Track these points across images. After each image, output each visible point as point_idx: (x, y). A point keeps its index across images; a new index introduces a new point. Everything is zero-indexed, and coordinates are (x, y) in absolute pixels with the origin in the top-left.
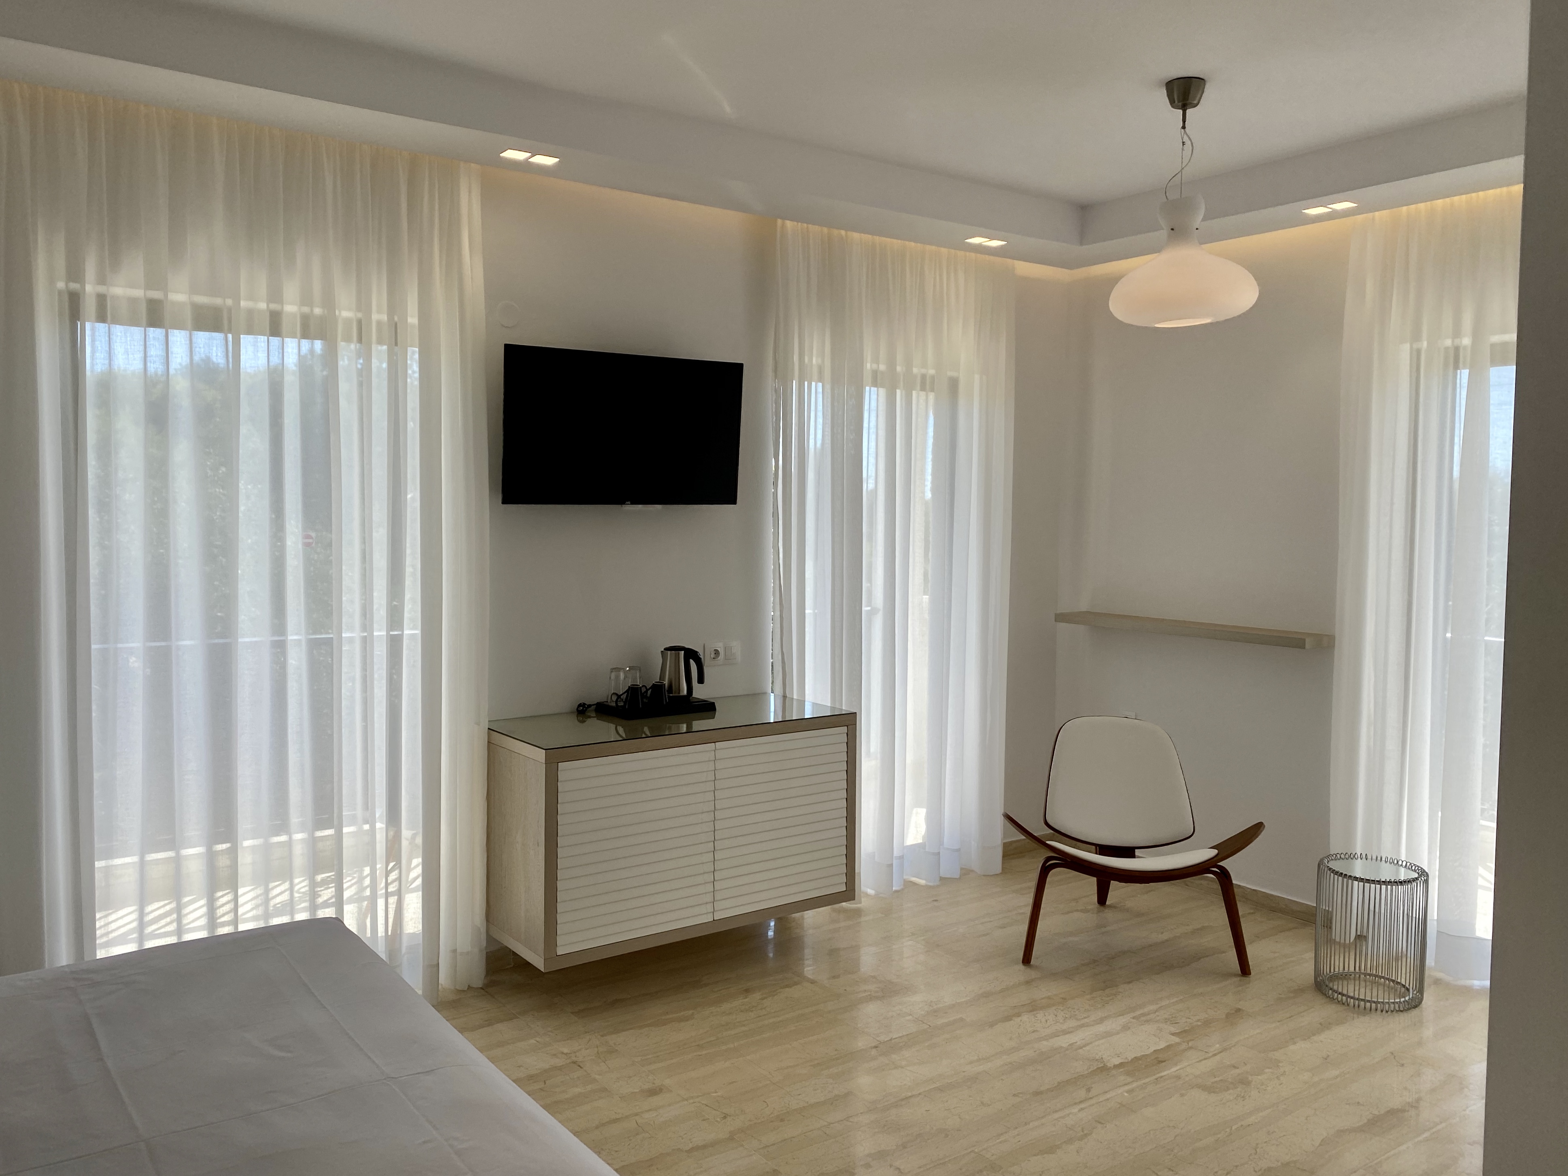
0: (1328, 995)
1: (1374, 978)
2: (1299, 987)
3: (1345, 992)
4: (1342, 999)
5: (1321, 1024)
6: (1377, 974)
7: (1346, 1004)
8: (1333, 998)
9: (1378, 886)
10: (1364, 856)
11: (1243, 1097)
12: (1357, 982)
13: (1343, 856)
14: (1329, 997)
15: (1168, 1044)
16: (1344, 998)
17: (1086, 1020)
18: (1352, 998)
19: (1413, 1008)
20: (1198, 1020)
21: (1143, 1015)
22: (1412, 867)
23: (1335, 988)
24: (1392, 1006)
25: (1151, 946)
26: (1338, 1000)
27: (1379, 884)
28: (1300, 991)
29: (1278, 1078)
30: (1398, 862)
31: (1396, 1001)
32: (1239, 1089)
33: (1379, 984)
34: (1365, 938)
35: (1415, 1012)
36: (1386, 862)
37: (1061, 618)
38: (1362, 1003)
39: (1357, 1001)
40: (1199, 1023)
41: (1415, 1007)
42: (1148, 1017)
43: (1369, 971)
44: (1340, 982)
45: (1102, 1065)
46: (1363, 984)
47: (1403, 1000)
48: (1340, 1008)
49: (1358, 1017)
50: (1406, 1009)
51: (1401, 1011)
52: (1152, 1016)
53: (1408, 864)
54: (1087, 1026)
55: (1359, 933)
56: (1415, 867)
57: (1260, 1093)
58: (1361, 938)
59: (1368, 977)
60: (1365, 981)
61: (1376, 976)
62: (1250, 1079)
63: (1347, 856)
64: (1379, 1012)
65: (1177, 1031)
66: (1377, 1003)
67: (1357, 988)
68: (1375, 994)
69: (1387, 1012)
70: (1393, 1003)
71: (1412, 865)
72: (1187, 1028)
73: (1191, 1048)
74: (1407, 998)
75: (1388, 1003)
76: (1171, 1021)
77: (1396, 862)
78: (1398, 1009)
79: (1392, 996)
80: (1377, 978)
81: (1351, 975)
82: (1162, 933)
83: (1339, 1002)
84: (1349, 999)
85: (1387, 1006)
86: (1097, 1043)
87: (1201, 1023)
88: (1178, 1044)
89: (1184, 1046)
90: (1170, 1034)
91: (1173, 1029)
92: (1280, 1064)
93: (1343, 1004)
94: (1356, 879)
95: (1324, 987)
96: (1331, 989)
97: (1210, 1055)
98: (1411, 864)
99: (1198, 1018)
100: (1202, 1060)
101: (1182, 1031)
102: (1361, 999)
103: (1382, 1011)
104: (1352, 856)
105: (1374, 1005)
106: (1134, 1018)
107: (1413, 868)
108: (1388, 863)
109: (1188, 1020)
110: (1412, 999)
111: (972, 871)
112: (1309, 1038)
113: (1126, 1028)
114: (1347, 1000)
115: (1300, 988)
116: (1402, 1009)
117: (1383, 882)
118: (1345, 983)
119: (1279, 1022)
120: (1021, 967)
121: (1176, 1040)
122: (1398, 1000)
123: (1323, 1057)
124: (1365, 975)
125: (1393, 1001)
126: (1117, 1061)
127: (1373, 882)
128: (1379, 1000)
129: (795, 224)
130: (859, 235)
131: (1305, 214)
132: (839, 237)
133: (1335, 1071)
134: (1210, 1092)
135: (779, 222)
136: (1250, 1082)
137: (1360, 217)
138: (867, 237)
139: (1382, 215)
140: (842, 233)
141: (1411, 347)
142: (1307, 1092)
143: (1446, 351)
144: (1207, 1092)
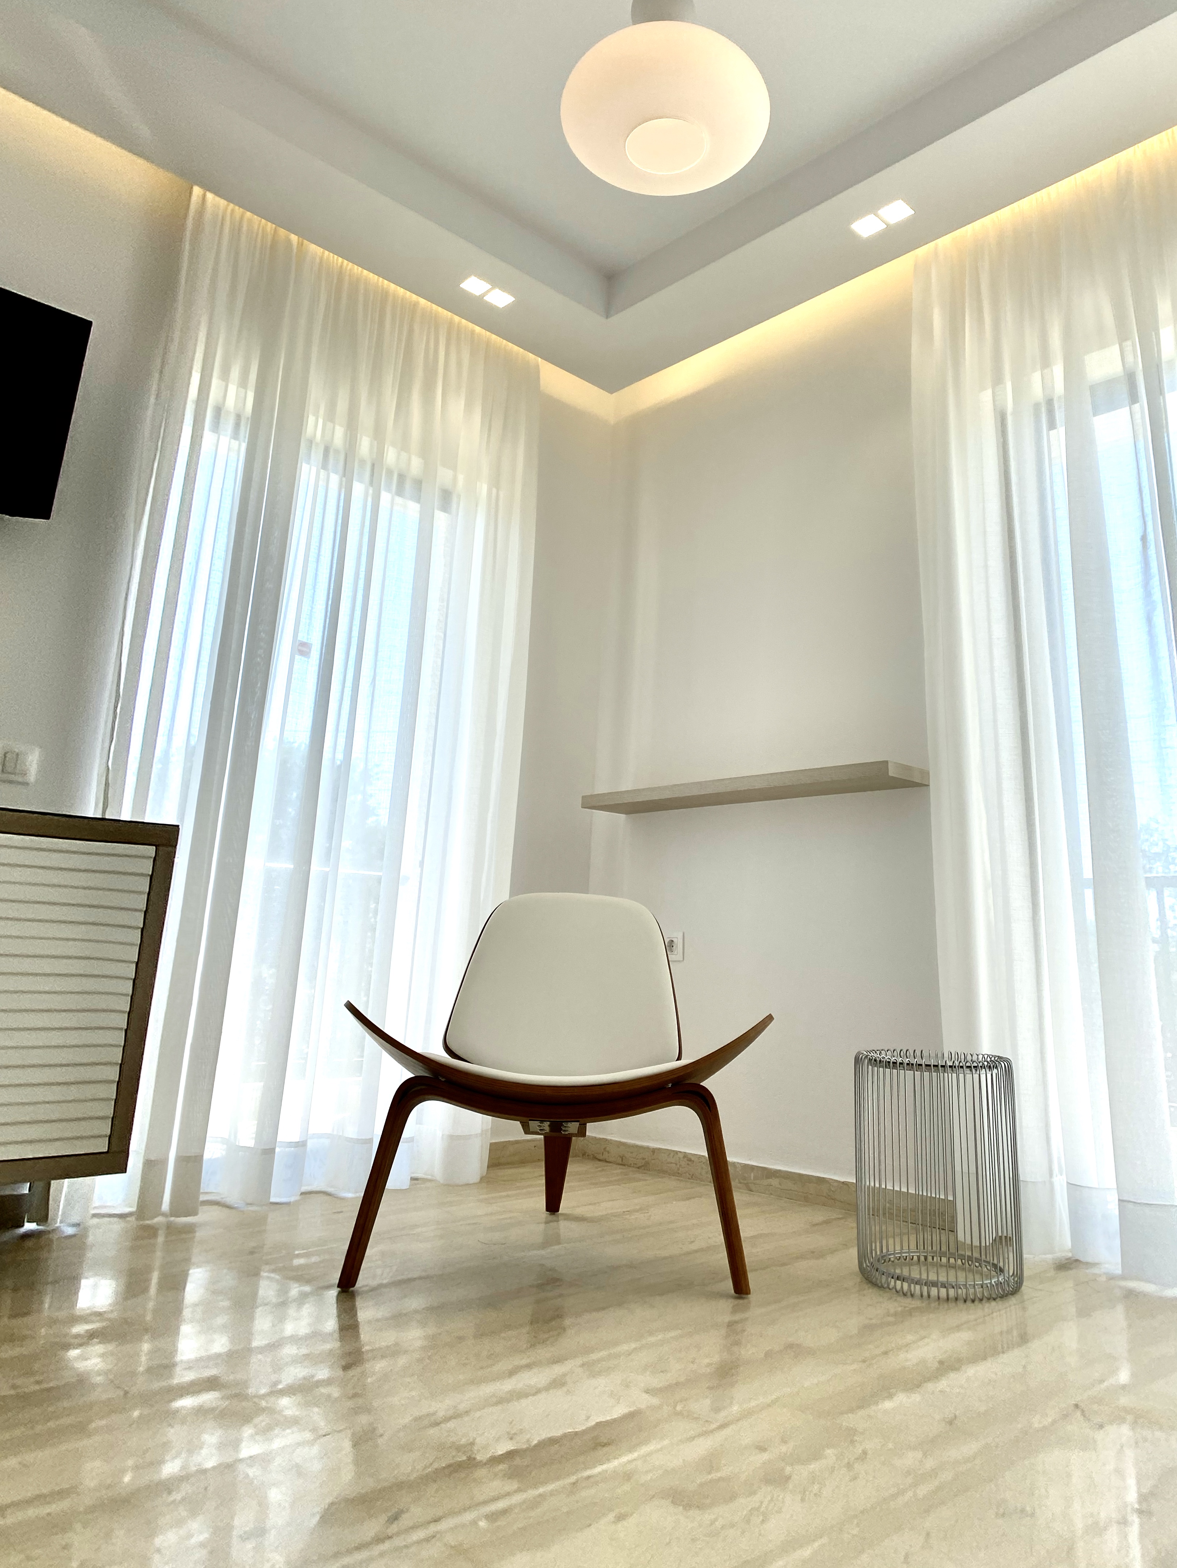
0: (881, 1284)
4: (902, 1287)
7: (909, 1293)
14: (884, 1285)
15: (631, 1410)
16: (905, 1285)
17: (483, 1372)
19: (1012, 1294)
21: (603, 1360)
24: (980, 1291)
26: (896, 1289)
35: (1013, 1302)
37: (593, 803)
38: (934, 1290)
39: (926, 1288)
41: (1015, 1293)
42: (614, 1362)
45: (464, 1458)
50: (1002, 1296)
52: (620, 1360)
62: (788, 1472)
65: (660, 1386)
69: (974, 1301)
73: (678, 1416)
78: (990, 1297)
83: (897, 1291)
84: (913, 1286)
86: (478, 1414)
88: (654, 1409)
89: (665, 1413)
90: (644, 1391)
91: (657, 1381)
92: (857, 1438)
95: (874, 1272)
96: (885, 1274)
101: (669, 1386)
102: (932, 1283)
106: (581, 1366)
110: (1008, 1282)
113: (557, 1383)
114: (909, 1286)
116: (996, 1296)
119: (862, 1362)
121: (655, 1401)
123: (944, 1420)
126: (501, 1449)
129: (222, 202)
130: (319, 250)
131: (854, 236)
132: (289, 242)
133: (971, 1447)
134: (688, 1507)
135: (197, 191)
136: (788, 1478)
137: (922, 251)
138: (333, 257)
139: (945, 242)
140: (294, 238)
141: (993, 393)
142: (910, 1494)
143: (1037, 406)
144: (681, 1508)
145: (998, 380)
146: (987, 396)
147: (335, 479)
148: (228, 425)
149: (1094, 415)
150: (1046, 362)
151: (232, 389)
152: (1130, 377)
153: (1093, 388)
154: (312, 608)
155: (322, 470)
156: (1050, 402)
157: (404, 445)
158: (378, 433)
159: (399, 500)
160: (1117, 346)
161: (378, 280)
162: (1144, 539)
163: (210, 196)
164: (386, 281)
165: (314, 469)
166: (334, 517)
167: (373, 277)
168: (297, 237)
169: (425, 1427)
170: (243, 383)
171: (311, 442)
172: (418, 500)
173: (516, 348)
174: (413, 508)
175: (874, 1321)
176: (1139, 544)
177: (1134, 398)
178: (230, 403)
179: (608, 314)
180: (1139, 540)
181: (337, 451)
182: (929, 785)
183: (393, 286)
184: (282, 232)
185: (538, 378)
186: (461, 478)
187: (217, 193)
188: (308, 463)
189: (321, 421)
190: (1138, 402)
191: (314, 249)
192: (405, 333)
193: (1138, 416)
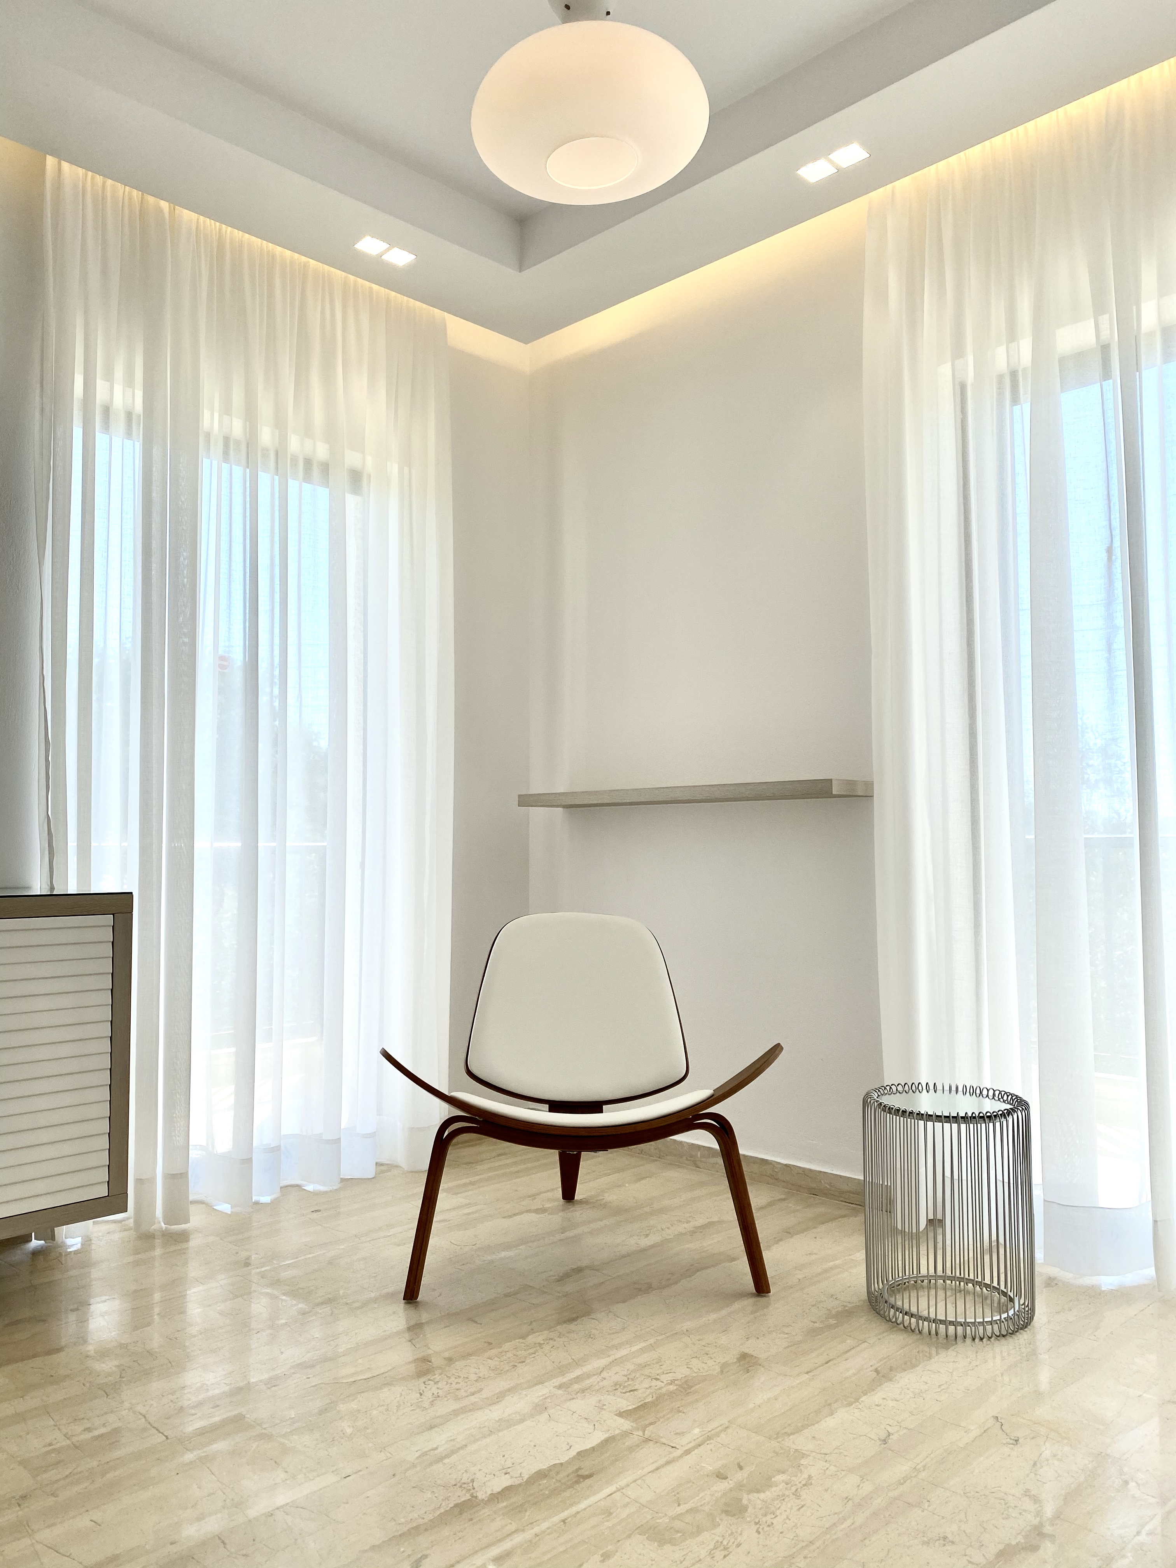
0: (888, 1318)
1: (958, 1282)
2: (845, 1306)
3: (914, 1310)
5: (876, 1371)
6: (962, 1276)
7: (917, 1330)
8: (896, 1322)
9: (955, 1126)
10: (932, 1087)
11: (725, 1549)
12: (933, 1292)
13: (900, 1088)
14: (890, 1321)
15: (607, 1435)
16: (913, 1320)
17: (473, 1399)
18: (926, 1319)
19: (1022, 1329)
20: (672, 1382)
21: (578, 1379)
22: (1002, 1098)
23: (899, 1303)
24: (989, 1328)
25: (624, 1256)
26: (905, 1326)
27: (956, 1123)
28: (846, 1314)
29: (797, 1495)
30: (981, 1092)
31: (994, 1318)
32: (719, 1530)
33: (966, 1292)
34: (942, 1222)
35: (1023, 1337)
36: (964, 1094)
37: (526, 801)
38: (942, 1327)
39: (934, 1325)
40: (672, 1388)
41: (1025, 1326)
42: (587, 1382)
43: (949, 1273)
44: (906, 1295)
45: (468, 1497)
46: (941, 1294)
47: (1004, 1315)
48: (911, 1339)
49: (937, 1354)
50: (1011, 1331)
51: (1004, 1336)
52: (593, 1380)
53: (997, 1093)
54: (471, 1410)
55: (931, 1217)
56: (1008, 1096)
57: (759, 1533)
58: (935, 1223)
59: (949, 1282)
60: (945, 1289)
61: (960, 1280)
62: (745, 1502)
63: (906, 1088)
64: (969, 1341)
65: (630, 1408)
66: (965, 1324)
67: (932, 1302)
68: (960, 1308)
69: (981, 1339)
70: (991, 1323)
71: (1003, 1093)
72: (649, 1399)
73: (648, 1440)
74: (1011, 1312)
75: (982, 1323)
76: (624, 1387)
77: (978, 1092)
78: (998, 1334)
79: (988, 1311)
80: (962, 1284)
81: (923, 1281)
82: (647, 1235)
84: (920, 1322)
85: (981, 1329)
86: (474, 1447)
87: (675, 1388)
88: (626, 1434)
89: (635, 1438)
90: (616, 1415)
91: (626, 1403)
92: (803, 1462)
93: (913, 1331)
94: (920, 1116)
95: (882, 1305)
96: (892, 1307)
97: (678, 1453)
98: (1000, 1092)
99: (670, 1377)
100: (662, 1466)
101: (638, 1407)
102: (940, 1321)
103: (974, 1339)
104: (914, 1088)
105: (960, 1329)
106: (560, 1387)
107: (1005, 1098)
108: (968, 1093)
109: (654, 1383)
110: (1017, 1315)
111: (397, 1166)
112: (857, 1400)
113: (540, 1408)
114: (918, 1323)
115: (847, 1308)
116: (1004, 1333)
117: (962, 1117)
118: (914, 1294)
119: (807, 1373)
120: (400, 1305)
121: (626, 1424)
122: (998, 1318)
123: (879, 1439)
124: (944, 1278)
125: (990, 1319)
126: (499, 1484)
127: (948, 1119)
128: (968, 1320)
129: (81, 171)
130: (194, 216)
131: (801, 182)
132: (160, 210)
133: (901, 1468)
134: (662, 1542)
135: (50, 161)
136: (745, 1509)
137: (877, 195)
138: (210, 222)
139: (904, 185)
140: (164, 205)
141: (953, 365)
142: (849, 1522)
143: (1001, 377)
144: (656, 1544)
145: (958, 352)
146: (946, 370)
147: (238, 471)
148: (118, 425)
149: (1062, 391)
150: (1012, 335)
151: (118, 389)
152: (1105, 349)
153: (1062, 361)
154: (229, 629)
155: (223, 464)
156: (1014, 374)
157: (308, 432)
158: (280, 424)
159: (306, 486)
160: (1092, 320)
161: (261, 244)
162: (1110, 551)
163: (65, 165)
164: (270, 244)
165: (215, 463)
166: (241, 526)
167: (257, 241)
168: (167, 204)
169: (431, 1464)
170: (129, 382)
171: (208, 435)
172: (326, 483)
173: (418, 304)
174: (323, 493)
175: (817, 1325)
176: (1105, 555)
177: (1106, 374)
178: (118, 401)
179: (521, 266)
180: (1104, 552)
181: (237, 443)
182: (873, 796)
183: (279, 249)
184: (151, 199)
185: (446, 334)
186: (369, 460)
187: (73, 162)
188: (208, 457)
189: (216, 415)
190: (1111, 378)
191: (187, 216)
192: (297, 303)
193: (1109, 396)
